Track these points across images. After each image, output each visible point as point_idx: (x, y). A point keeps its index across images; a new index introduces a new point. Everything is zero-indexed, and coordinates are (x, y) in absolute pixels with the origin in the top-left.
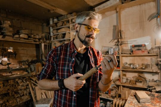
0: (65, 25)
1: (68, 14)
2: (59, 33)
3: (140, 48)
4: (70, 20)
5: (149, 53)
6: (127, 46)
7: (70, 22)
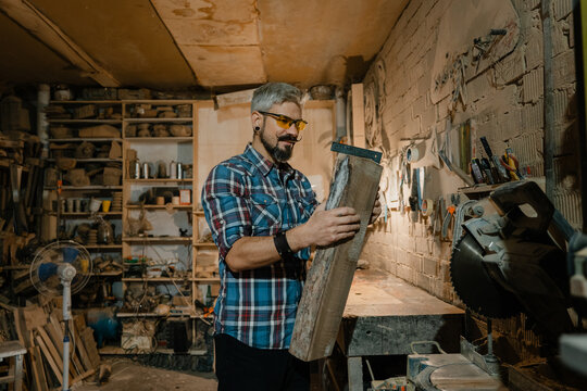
0: (105, 118)
1: (123, 88)
2: (82, 137)
4: (124, 106)
7: (124, 113)
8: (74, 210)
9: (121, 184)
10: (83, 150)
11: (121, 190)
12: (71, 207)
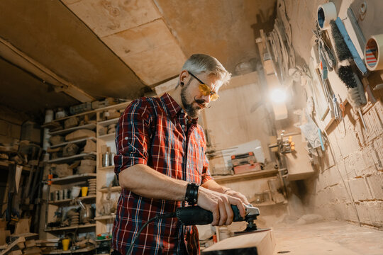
0: (85, 125)
1: (95, 101)
2: (68, 141)
3: (245, 159)
4: (98, 114)
5: (262, 168)
6: (222, 162)
7: (98, 119)
8: (64, 198)
9: (95, 172)
10: (67, 149)
11: (95, 177)
12: (61, 196)
